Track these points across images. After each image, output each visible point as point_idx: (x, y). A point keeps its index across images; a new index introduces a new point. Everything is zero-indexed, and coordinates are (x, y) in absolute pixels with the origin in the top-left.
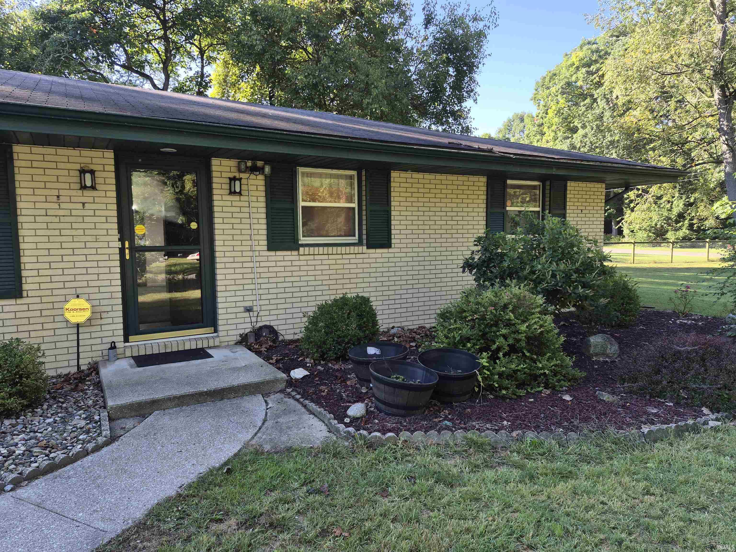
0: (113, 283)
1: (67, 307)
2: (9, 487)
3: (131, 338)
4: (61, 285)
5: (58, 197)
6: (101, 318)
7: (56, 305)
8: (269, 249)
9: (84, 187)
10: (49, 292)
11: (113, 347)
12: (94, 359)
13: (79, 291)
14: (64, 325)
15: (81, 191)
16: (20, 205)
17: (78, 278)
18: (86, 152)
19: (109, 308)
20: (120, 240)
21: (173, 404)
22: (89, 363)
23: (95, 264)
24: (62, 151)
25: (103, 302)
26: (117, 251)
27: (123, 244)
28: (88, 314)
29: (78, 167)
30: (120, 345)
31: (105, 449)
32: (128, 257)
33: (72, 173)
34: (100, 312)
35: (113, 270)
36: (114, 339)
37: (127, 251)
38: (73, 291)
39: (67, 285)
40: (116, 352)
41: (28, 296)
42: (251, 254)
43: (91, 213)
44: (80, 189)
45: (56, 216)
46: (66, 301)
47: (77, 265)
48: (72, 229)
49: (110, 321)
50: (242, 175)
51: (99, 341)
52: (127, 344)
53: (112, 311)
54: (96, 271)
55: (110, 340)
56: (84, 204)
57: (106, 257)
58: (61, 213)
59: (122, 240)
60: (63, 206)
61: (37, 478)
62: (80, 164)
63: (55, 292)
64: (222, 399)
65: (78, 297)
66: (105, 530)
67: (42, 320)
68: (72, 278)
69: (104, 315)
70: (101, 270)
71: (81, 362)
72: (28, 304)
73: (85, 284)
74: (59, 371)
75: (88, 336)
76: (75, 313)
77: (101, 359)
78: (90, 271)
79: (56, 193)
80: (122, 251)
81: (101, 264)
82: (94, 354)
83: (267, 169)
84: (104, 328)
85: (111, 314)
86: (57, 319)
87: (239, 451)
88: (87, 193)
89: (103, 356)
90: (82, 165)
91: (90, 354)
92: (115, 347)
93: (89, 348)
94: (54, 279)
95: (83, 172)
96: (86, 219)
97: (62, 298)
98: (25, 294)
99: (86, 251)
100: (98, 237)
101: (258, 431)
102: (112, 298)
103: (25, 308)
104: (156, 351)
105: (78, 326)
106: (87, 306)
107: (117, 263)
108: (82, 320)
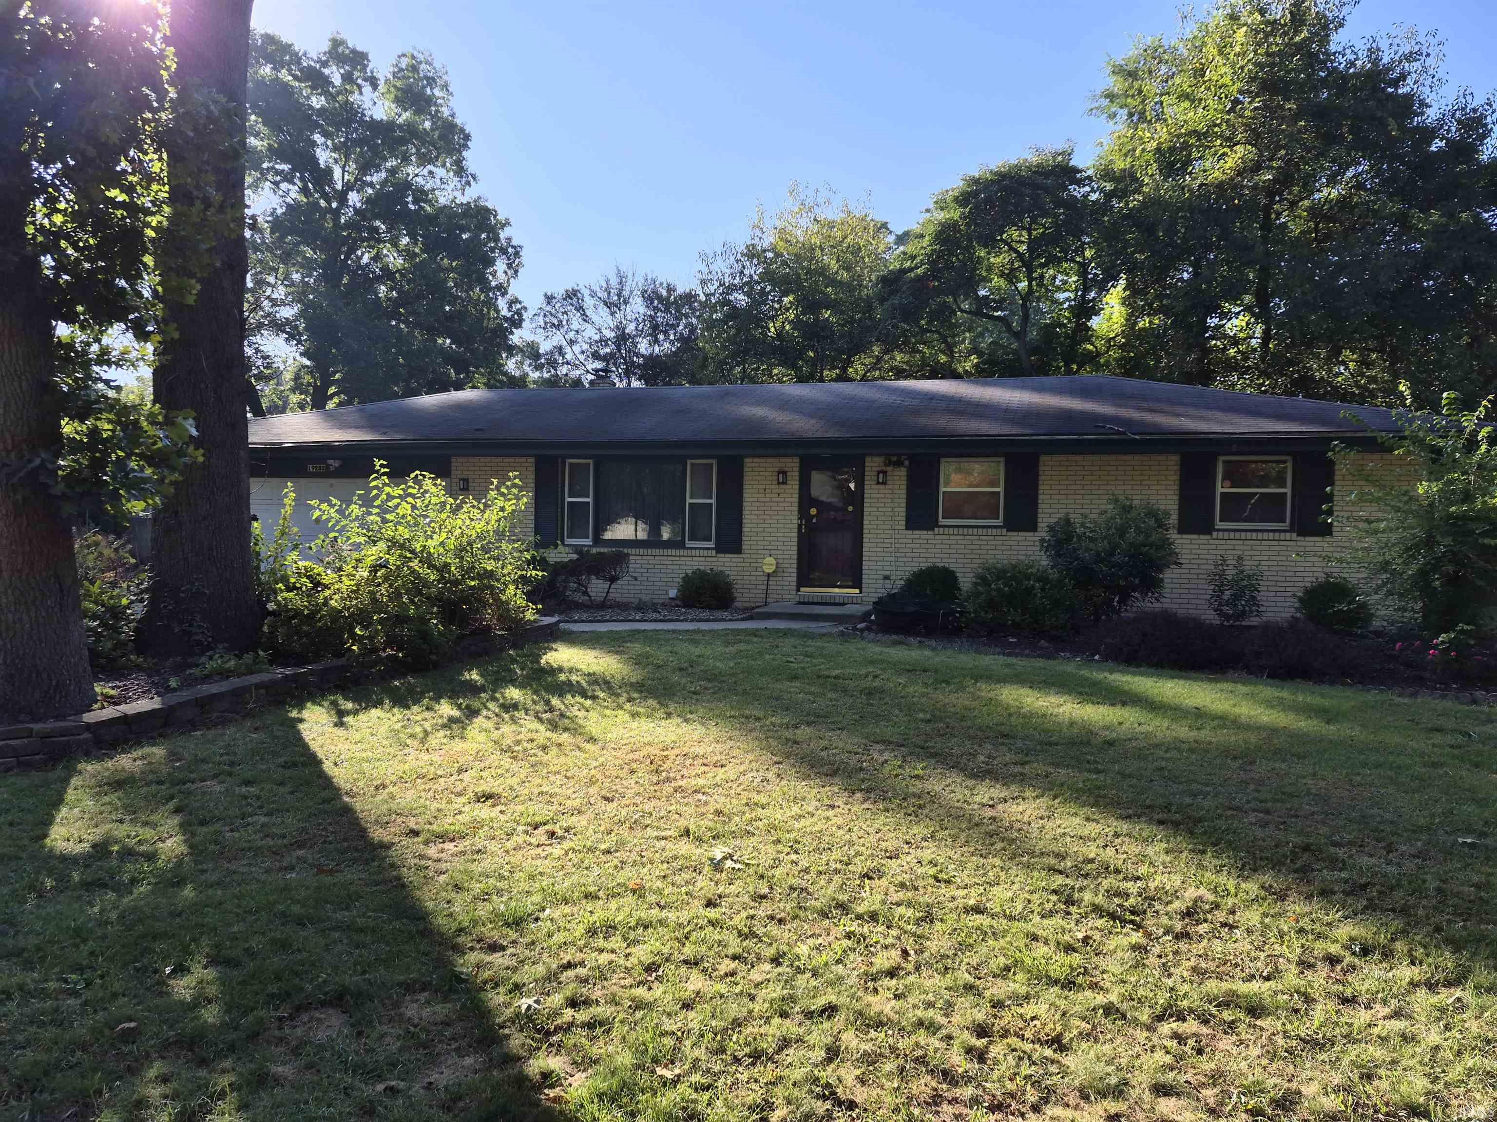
0: (793, 548)
1: (763, 562)
3: (802, 589)
4: (762, 547)
5: (764, 490)
6: (783, 572)
7: (758, 560)
8: (907, 528)
9: (779, 483)
10: (755, 552)
12: (777, 599)
13: (771, 552)
14: (761, 573)
15: (777, 486)
16: (745, 495)
17: (772, 544)
18: (782, 460)
19: (788, 565)
20: (799, 518)
23: (782, 535)
24: (770, 460)
25: (785, 561)
26: (796, 526)
27: (801, 522)
28: (774, 568)
29: (775, 470)
30: (793, 590)
32: (804, 531)
33: (771, 474)
34: (783, 568)
35: (793, 539)
36: (790, 587)
37: (804, 527)
38: (767, 552)
39: (765, 548)
40: (790, 597)
41: (744, 553)
42: (890, 532)
43: (782, 500)
44: (777, 484)
45: (762, 502)
46: (763, 558)
47: (772, 534)
48: (771, 511)
49: (788, 574)
50: (889, 469)
51: (781, 587)
52: (798, 592)
53: (790, 568)
54: (782, 539)
56: (778, 494)
57: (789, 530)
58: (766, 500)
59: (801, 518)
60: (767, 495)
62: (776, 467)
63: (758, 552)
65: (770, 556)
67: (750, 569)
68: (768, 543)
69: (785, 570)
71: (768, 600)
72: (744, 558)
73: (775, 548)
75: (775, 582)
76: (767, 567)
78: (779, 539)
79: (763, 487)
80: (800, 527)
81: (785, 535)
82: (777, 596)
83: (907, 463)
84: (784, 579)
85: (789, 570)
86: (758, 569)
88: (782, 486)
89: (782, 598)
90: (778, 468)
91: (775, 596)
93: (775, 592)
94: (759, 543)
95: (779, 473)
96: (779, 504)
97: (761, 556)
98: (742, 551)
99: (777, 526)
100: (785, 516)
102: (791, 559)
103: (742, 560)
105: (769, 575)
106: (774, 562)
107: (796, 535)
108: (771, 571)
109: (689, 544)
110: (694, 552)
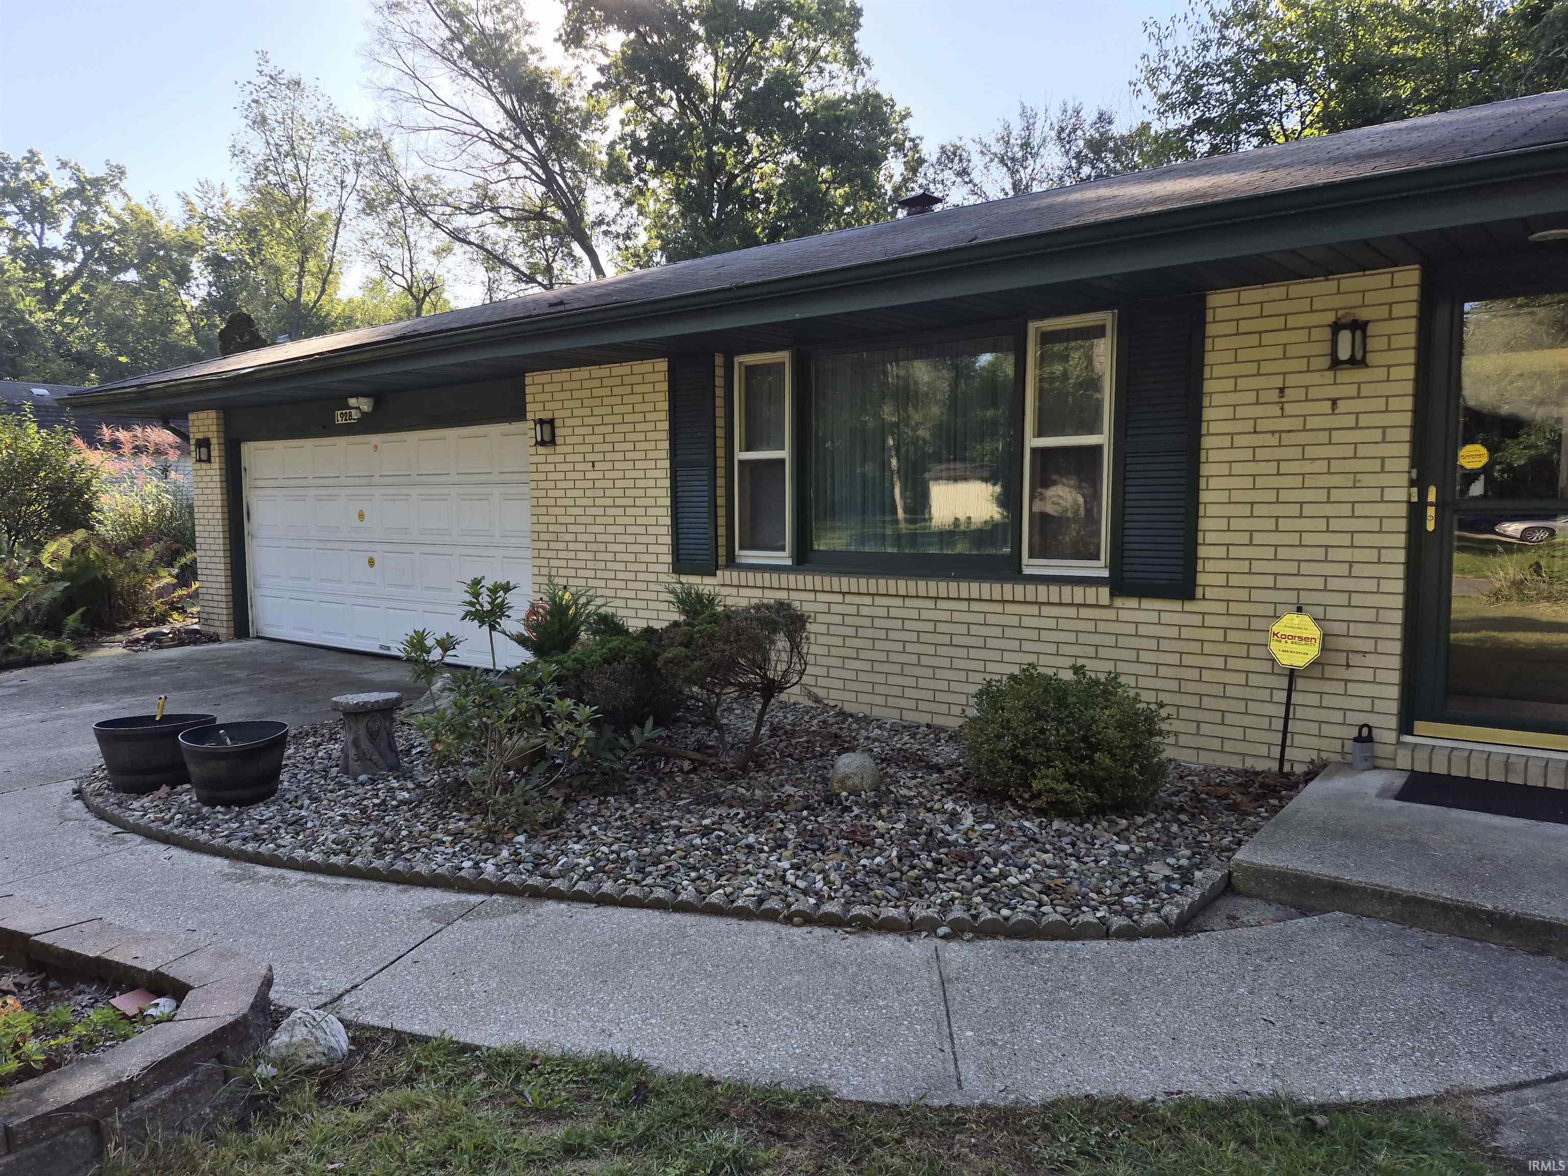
0: (1386, 586)
1: (1275, 629)
2: (942, 931)
3: (1420, 726)
4: (1269, 581)
5: (1282, 390)
6: (1348, 666)
7: (1256, 623)
9: (1336, 364)
10: (1243, 594)
11: (1365, 737)
12: (1324, 755)
13: (1305, 598)
14: (1266, 667)
15: (1330, 374)
17: (1306, 568)
18: (1352, 282)
19: (1369, 645)
20: (1412, 483)
21: (1389, 910)
22: (1312, 762)
23: (1345, 540)
24: (1299, 288)
25: (1354, 630)
26: (1403, 510)
27: (1423, 494)
28: (1313, 651)
29: (1330, 318)
30: (1386, 734)
31: (1146, 943)
32: (1430, 526)
33: (1316, 334)
34: (1347, 652)
35: (1387, 555)
36: (1372, 720)
37: (1431, 511)
38: (1291, 597)
39: (1282, 582)
40: (1372, 750)
41: (1204, 598)
43: (1350, 421)
44: (1329, 369)
45: (1273, 432)
46: (1276, 617)
47: (1308, 539)
48: (1303, 459)
49: (1368, 675)
51: (1338, 717)
52: (1407, 739)
53: (1376, 652)
54: (1346, 555)
55: (1363, 719)
56: (1334, 402)
57: (1374, 525)
58: (1285, 424)
59: (1419, 483)
60: (1290, 409)
61: (995, 938)
62: (1337, 310)
63: (1256, 595)
64: (1542, 952)
65: (1299, 610)
66: (964, 1084)
67: (1224, 649)
68: (1292, 568)
69: (1355, 660)
70: (1359, 555)
71: (1290, 753)
72: (1204, 614)
73: (1319, 583)
74: (1249, 763)
75: (1314, 700)
76: (1290, 646)
77: (1338, 758)
78: (1333, 554)
79: (1278, 382)
80: (1416, 512)
81: (1359, 540)
82: (1324, 744)
84: (1352, 688)
85: (1371, 660)
86: (1255, 652)
87: (1411, 1101)
88: (1346, 376)
89: (1343, 753)
90: (1340, 313)
91: (1315, 742)
92: (1370, 739)
93: (1313, 728)
94: (1257, 567)
95: (1339, 328)
96: (1337, 436)
97: (1269, 610)
98: (1199, 592)
99: (1328, 510)
100: (1359, 477)
101: (1537, 1083)
102: (1376, 622)
103: (1197, 620)
104: (1478, 774)
105: (1292, 674)
106: (1315, 632)
107: (1401, 540)
108: (1300, 661)
109: (1031, 566)
110: (1042, 592)
